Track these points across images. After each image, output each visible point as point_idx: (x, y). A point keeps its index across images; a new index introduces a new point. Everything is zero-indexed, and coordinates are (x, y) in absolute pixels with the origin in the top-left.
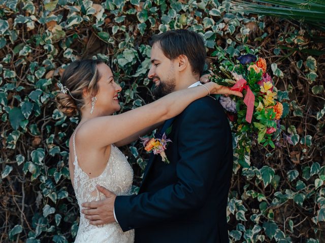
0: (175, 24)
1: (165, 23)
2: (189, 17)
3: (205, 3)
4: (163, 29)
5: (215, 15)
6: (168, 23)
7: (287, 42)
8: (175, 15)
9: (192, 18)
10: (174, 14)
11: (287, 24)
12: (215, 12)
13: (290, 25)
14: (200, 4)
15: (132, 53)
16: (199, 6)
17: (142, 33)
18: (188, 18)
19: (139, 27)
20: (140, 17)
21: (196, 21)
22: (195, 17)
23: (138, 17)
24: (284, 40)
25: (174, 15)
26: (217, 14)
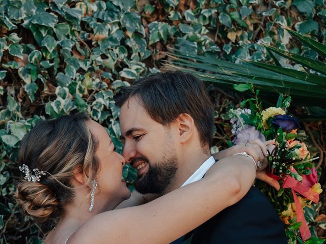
0: (78, 87)
1: (62, 85)
2: (94, 78)
3: (114, 60)
4: (62, 93)
5: (130, 77)
6: (67, 85)
7: (223, 118)
8: (76, 75)
9: (98, 80)
10: (73, 73)
11: (219, 95)
12: (129, 73)
13: (223, 96)
14: (107, 61)
15: (22, 127)
16: (106, 64)
17: (32, 99)
18: (93, 80)
19: (27, 89)
20: (23, 75)
21: (105, 84)
22: (103, 79)
23: (21, 75)
24: (219, 116)
25: (73, 75)
26: (133, 77)
